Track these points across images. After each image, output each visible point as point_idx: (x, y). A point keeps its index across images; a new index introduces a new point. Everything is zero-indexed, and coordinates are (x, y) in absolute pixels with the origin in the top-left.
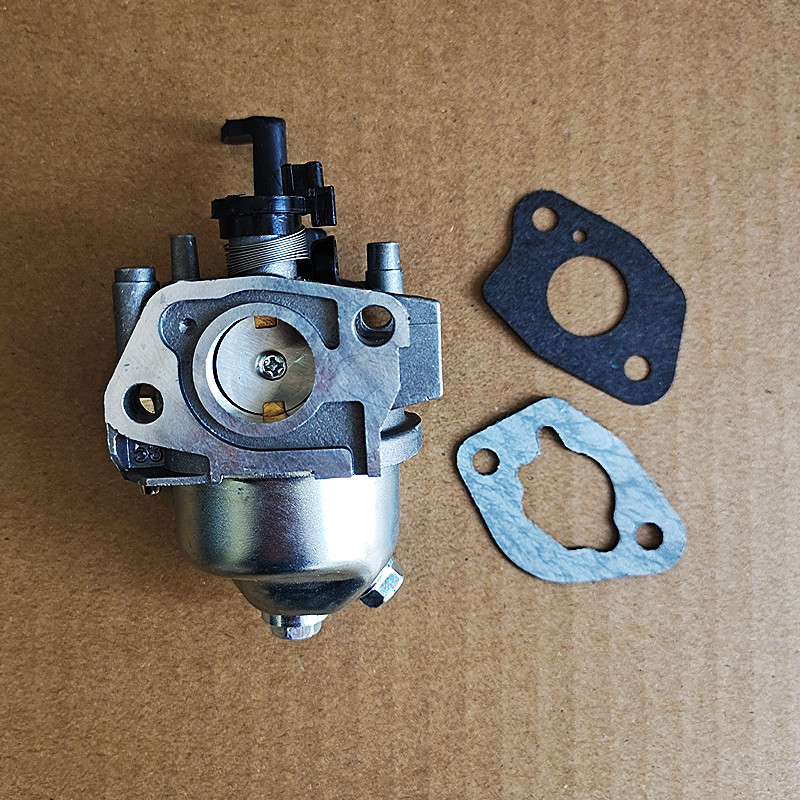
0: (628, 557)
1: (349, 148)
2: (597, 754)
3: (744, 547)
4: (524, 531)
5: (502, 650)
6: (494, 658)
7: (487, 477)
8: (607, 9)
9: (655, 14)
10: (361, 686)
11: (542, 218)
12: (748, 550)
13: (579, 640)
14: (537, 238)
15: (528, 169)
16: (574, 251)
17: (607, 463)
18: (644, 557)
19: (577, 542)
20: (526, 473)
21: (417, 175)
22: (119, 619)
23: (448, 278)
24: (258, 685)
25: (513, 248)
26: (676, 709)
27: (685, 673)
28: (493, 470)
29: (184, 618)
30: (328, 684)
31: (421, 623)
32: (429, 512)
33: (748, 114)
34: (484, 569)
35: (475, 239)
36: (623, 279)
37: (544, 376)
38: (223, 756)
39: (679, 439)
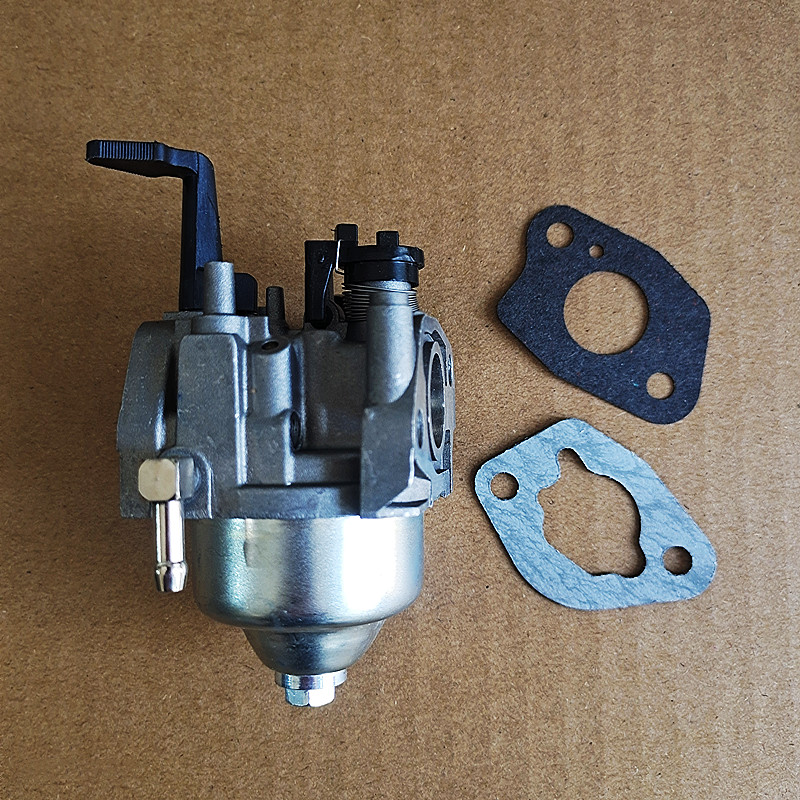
0: (656, 583)
1: (358, 170)
2: (628, 788)
3: (779, 571)
4: (546, 557)
5: (527, 681)
6: (518, 688)
7: (506, 501)
8: (619, 16)
9: (669, 19)
10: (382, 717)
11: (557, 235)
12: (784, 574)
13: (607, 669)
14: (552, 255)
15: (541, 184)
16: (591, 267)
17: (631, 485)
18: (672, 583)
19: (602, 567)
20: (546, 497)
21: (427, 195)
22: (140, 651)
23: (462, 298)
24: (279, 718)
25: (527, 266)
26: (710, 740)
27: (720, 703)
28: (512, 494)
29: (204, 649)
30: (349, 716)
31: (442, 653)
32: (448, 538)
33: (770, 117)
34: (506, 597)
35: (489, 258)
36: (643, 295)
37: (562, 396)
38: (245, 789)
39: (707, 458)
